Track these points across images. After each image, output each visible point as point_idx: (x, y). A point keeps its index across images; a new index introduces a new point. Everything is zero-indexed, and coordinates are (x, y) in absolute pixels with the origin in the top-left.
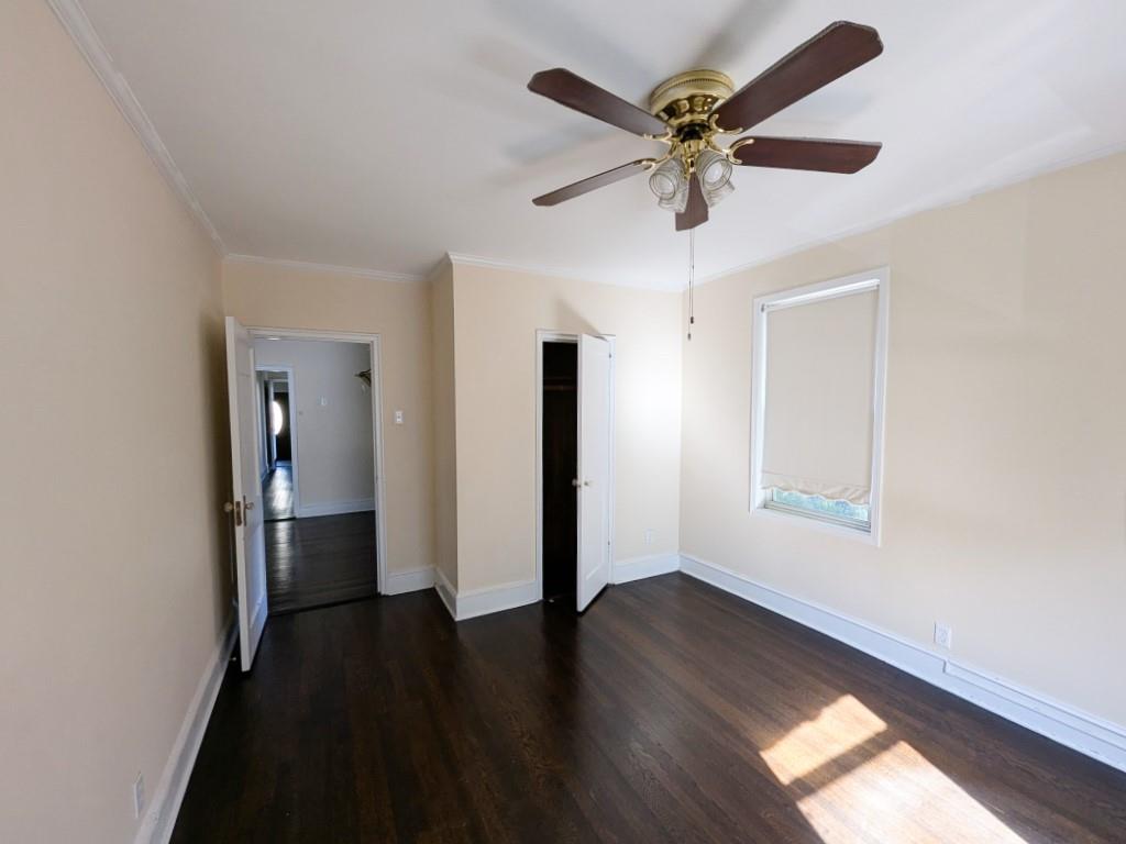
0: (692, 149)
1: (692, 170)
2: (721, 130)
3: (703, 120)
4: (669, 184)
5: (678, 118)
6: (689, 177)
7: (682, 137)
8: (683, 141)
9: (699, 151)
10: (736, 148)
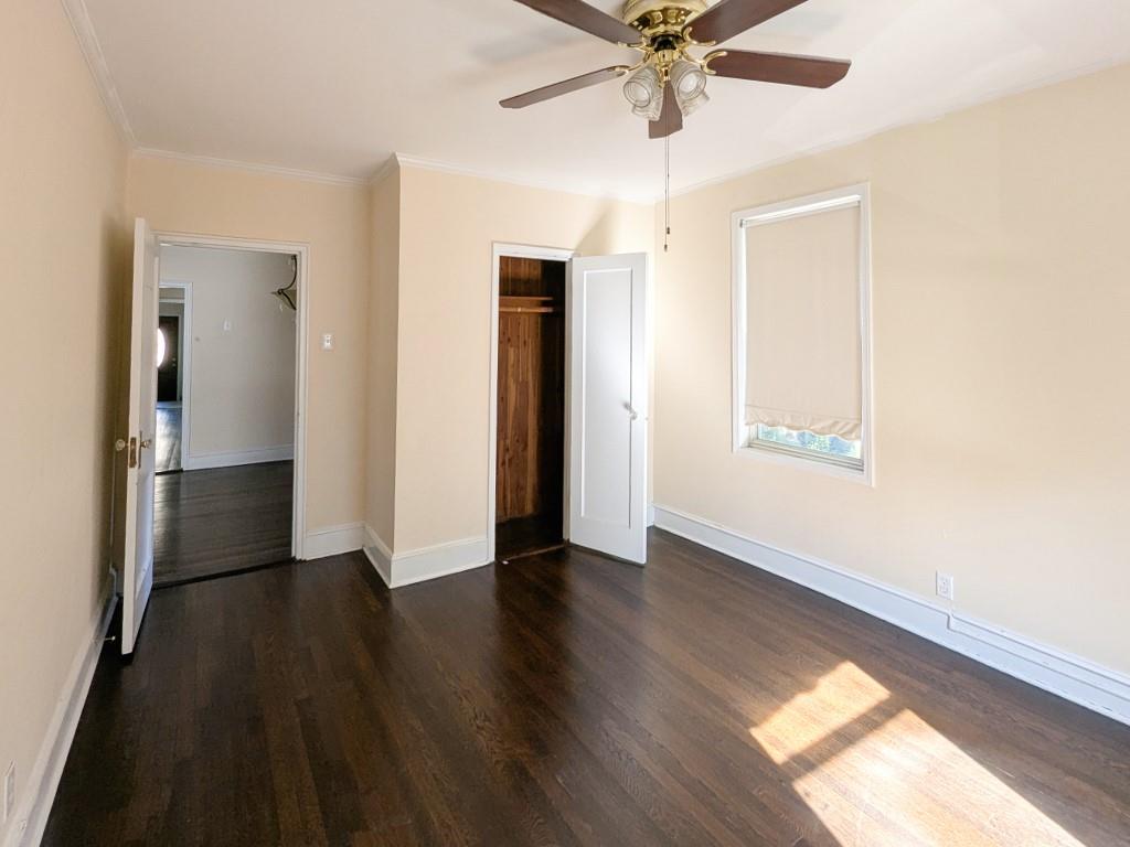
0: (666, 59)
1: (665, 78)
2: (695, 42)
3: (676, 32)
4: (643, 93)
5: (651, 28)
6: (663, 85)
7: (656, 46)
8: (657, 50)
9: (673, 61)
10: (709, 59)
